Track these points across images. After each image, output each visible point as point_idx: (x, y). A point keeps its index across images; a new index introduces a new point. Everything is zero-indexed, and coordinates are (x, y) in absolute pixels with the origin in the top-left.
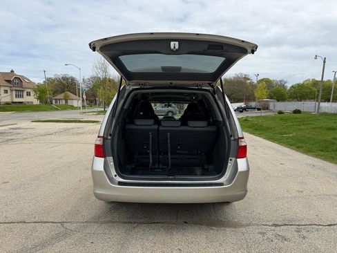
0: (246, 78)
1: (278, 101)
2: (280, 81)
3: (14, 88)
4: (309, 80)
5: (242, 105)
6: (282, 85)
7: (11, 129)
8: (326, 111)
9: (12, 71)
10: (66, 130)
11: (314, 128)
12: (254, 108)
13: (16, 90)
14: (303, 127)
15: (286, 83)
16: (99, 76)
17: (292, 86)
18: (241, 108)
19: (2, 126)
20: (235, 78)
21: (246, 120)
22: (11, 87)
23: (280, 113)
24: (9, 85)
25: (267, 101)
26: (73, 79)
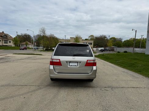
0: (105, 37)
1: (118, 47)
2: (120, 39)
3: (3, 39)
4: (132, 38)
5: (103, 48)
6: (120, 40)
7: (6, 57)
8: (138, 52)
9: (3, 32)
10: (29, 58)
11: (129, 59)
12: (108, 50)
13: (4, 40)
14: (125, 58)
15: (122, 39)
16: (41, 35)
17: (125, 41)
18: (102, 50)
19: (1, 56)
20: (100, 37)
21: (103, 55)
22: (2, 39)
23: (119, 52)
24: (1, 38)
25: (113, 47)
26: (29, 36)
